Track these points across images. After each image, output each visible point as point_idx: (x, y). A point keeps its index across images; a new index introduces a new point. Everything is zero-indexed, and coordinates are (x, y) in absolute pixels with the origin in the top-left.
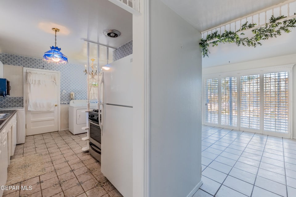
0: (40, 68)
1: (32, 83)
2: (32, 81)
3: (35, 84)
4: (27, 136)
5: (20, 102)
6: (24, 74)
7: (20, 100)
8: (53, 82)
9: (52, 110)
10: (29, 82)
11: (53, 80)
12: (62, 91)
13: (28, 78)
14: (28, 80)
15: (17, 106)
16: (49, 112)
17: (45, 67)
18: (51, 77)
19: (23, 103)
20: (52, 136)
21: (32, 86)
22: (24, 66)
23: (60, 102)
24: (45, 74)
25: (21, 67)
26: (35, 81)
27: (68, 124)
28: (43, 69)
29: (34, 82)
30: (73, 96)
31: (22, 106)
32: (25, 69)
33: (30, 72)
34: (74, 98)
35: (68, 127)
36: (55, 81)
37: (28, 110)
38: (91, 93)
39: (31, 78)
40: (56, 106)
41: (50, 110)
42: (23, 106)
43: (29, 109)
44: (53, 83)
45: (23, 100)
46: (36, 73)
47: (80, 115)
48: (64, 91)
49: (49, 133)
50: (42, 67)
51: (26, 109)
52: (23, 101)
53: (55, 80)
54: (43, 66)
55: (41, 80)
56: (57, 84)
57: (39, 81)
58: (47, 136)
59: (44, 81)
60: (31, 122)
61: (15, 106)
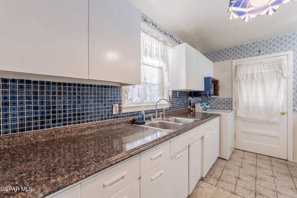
0: (253, 56)
1: (243, 79)
2: (243, 75)
3: (246, 79)
4: (236, 149)
5: (229, 104)
6: (234, 68)
7: (229, 102)
9: (274, 120)
10: (238, 78)
11: (277, 69)
13: (238, 72)
14: (237, 75)
15: (226, 108)
16: (268, 123)
17: (262, 52)
18: (274, 65)
19: (232, 106)
20: (272, 166)
21: (242, 82)
22: (233, 59)
23: (291, 108)
24: (261, 62)
26: (247, 75)
28: (259, 55)
31: (231, 109)
32: (234, 62)
33: (240, 65)
36: (280, 71)
37: (238, 115)
39: (241, 73)
40: (283, 114)
41: (272, 120)
42: (232, 110)
43: (239, 114)
44: (277, 75)
45: (232, 101)
46: (249, 64)
49: (268, 156)
50: (257, 53)
51: (235, 113)
52: (232, 103)
53: (281, 69)
54: (259, 51)
55: (256, 72)
56: (285, 75)
57: (253, 74)
58: (263, 163)
59: (261, 73)
60: (242, 132)
61: (224, 109)
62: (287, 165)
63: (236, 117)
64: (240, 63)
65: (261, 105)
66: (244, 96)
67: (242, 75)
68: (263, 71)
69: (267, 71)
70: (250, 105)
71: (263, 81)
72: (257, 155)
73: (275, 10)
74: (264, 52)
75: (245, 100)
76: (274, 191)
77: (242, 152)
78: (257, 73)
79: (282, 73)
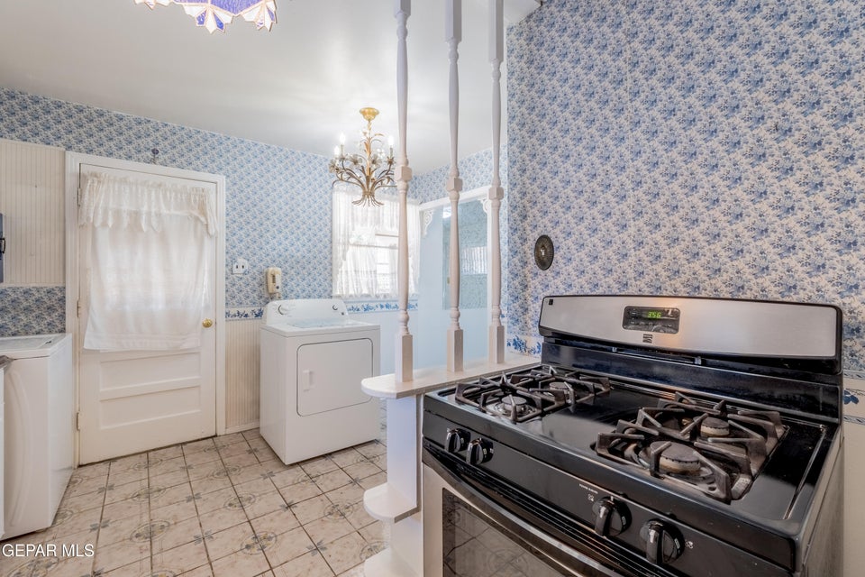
0: (139, 160)
1: (104, 224)
2: (105, 211)
3: (117, 227)
4: (80, 466)
5: (50, 310)
6: (71, 182)
7: (49, 303)
8: (197, 219)
9: (189, 343)
10: (88, 219)
11: (196, 213)
12: (234, 260)
13: (87, 198)
15: (37, 328)
16: (178, 354)
17: (161, 156)
18: (189, 200)
19: (63, 316)
20: (187, 468)
21: (103, 236)
22: (69, 148)
23: (222, 309)
24: (160, 185)
25: (54, 151)
26: (118, 214)
27: (257, 403)
28: (153, 161)
29: (110, 223)
30: (279, 282)
31: (60, 327)
32: (74, 160)
33: (95, 175)
34: (279, 290)
35: (258, 417)
36: (203, 219)
37: (86, 346)
38: (347, 272)
39: (100, 202)
40: (207, 325)
41: (186, 346)
42: (63, 331)
43: (89, 343)
44: (196, 226)
45: (63, 300)
46: (124, 181)
47: (311, 373)
48: (241, 261)
49: (177, 445)
50: (149, 154)
51: (78, 341)
52: (63, 307)
53: (205, 215)
54: (155, 152)
55: (145, 209)
56: (212, 231)
57: (136, 216)
58: (167, 472)
59: (159, 215)
60: (102, 401)
61: (27, 330)
62: (217, 449)
63: (80, 354)
64: (97, 170)
65: (159, 306)
66: (110, 279)
67: (100, 211)
68: (164, 211)
69: (173, 212)
70: (128, 308)
71: (163, 238)
72: (148, 456)
73: (220, 25)
74: (166, 156)
75: (112, 294)
76: (198, 539)
77: (103, 468)
78: (149, 214)
79: (207, 225)
